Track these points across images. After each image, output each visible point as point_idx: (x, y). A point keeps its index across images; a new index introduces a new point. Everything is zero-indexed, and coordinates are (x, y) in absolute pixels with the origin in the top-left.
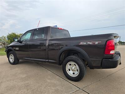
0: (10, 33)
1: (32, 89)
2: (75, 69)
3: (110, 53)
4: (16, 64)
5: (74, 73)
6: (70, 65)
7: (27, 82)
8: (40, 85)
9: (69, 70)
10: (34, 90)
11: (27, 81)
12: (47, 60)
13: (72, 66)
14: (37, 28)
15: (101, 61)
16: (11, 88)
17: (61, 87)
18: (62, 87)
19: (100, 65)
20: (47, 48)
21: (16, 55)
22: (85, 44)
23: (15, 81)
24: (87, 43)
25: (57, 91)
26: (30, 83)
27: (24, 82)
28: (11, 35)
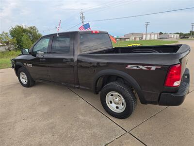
0: (14, 27)
1: (59, 134)
2: (120, 102)
3: (174, 85)
4: (31, 86)
5: (117, 108)
6: (112, 95)
7: (51, 121)
8: (70, 125)
9: (111, 102)
10: (62, 134)
11: (52, 119)
12: (77, 86)
13: (114, 98)
14: (58, 32)
15: (158, 95)
16: (30, 133)
17: (99, 128)
18: (102, 129)
19: (156, 100)
20: (76, 64)
21: (30, 75)
22: (136, 68)
23: (35, 120)
24: (138, 67)
25: (94, 136)
26: (56, 123)
27: (47, 120)
28: (15, 29)
